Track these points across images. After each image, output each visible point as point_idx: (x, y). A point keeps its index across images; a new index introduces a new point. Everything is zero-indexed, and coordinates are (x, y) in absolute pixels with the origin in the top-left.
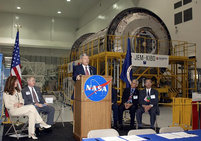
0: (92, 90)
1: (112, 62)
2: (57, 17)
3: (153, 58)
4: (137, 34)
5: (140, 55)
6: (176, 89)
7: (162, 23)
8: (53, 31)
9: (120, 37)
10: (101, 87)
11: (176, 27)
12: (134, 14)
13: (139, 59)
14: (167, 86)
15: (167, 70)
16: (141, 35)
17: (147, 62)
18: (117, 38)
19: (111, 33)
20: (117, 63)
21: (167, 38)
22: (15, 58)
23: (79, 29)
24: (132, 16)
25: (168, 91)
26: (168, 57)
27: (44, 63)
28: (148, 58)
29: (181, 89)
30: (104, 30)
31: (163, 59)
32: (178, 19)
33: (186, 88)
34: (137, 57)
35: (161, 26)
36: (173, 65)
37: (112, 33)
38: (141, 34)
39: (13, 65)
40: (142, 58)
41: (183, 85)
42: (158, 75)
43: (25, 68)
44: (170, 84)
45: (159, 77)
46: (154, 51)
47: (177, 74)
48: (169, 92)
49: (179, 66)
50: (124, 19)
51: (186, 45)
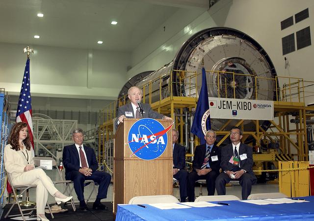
0: (142, 142)
1: (182, 113)
2: (96, 50)
3: (247, 106)
4: (221, 69)
5: (227, 102)
6: (288, 155)
7: (261, 50)
8: (90, 72)
9: (194, 73)
10: (155, 137)
11: (285, 58)
12: (216, 38)
13: (225, 107)
14: (273, 150)
15: (272, 125)
16: (227, 70)
17: (239, 111)
18: (189, 74)
19: (179, 68)
20: (189, 115)
21: (270, 74)
22: (23, 100)
23: (131, 68)
24: (213, 40)
25: (274, 159)
26: (272, 103)
27: (77, 121)
28: (240, 105)
29: (296, 155)
30: (169, 64)
31: (265, 106)
32: (288, 45)
33: (303, 154)
34: (222, 103)
35: (259, 55)
36: (282, 117)
37: (181, 68)
38: (228, 68)
39: (19, 111)
40: (229, 105)
41: (300, 148)
42: (256, 133)
43: (46, 130)
44: (278, 147)
45: (258, 135)
46: (249, 94)
47: (288, 131)
48: (277, 159)
49: (291, 117)
50: (200, 46)
51: (301, 85)
